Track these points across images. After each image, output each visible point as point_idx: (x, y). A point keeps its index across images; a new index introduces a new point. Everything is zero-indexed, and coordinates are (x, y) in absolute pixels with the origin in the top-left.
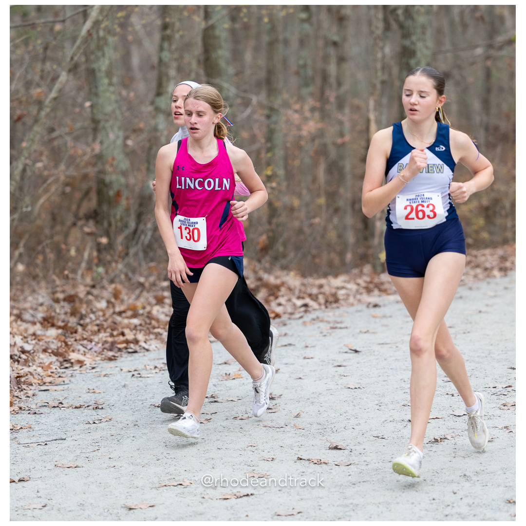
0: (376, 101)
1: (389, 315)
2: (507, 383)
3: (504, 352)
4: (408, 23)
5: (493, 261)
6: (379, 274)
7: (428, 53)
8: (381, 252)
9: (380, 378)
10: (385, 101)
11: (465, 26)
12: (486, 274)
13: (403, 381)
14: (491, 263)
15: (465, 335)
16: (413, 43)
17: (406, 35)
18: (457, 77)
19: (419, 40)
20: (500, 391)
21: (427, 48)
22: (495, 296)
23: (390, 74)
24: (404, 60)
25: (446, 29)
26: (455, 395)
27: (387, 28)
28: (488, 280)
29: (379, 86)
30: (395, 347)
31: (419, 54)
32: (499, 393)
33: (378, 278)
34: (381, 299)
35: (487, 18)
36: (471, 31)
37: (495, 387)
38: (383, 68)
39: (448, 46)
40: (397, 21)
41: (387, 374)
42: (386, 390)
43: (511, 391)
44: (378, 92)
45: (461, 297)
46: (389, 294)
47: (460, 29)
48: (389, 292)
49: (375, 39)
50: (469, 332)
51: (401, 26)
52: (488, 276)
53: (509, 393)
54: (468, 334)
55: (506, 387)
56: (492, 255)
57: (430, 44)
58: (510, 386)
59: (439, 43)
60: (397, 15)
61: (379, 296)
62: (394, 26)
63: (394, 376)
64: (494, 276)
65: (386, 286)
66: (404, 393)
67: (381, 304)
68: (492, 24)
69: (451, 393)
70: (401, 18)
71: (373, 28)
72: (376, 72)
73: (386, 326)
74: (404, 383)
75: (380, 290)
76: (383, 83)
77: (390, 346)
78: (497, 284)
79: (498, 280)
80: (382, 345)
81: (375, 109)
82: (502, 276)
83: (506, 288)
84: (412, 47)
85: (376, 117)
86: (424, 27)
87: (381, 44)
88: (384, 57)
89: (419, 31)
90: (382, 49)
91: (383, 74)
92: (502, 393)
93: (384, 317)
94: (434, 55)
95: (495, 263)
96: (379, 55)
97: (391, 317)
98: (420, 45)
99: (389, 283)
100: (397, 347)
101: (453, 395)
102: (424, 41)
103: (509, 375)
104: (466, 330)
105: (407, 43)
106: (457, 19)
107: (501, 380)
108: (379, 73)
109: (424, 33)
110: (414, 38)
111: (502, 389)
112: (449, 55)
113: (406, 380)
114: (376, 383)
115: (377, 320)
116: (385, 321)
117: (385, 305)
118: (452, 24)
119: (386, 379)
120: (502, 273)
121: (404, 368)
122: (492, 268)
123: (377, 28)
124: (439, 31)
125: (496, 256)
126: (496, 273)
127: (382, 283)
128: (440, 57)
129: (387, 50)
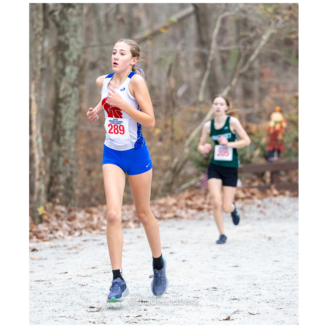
0: (36, 84)
1: (44, 258)
2: (138, 313)
3: (136, 288)
4: (63, 23)
5: (129, 215)
6: (37, 225)
7: (79, 47)
8: (39, 207)
9: (36, 308)
10: (44, 85)
11: (109, 26)
12: (123, 225)
13: (54, 311)
14: (128, 217)
15: (105, 274)
16: (66, 39)
17: (61, 32)
18: (102, 67)
19: (72, 36)
20: (132, 320)
21: (78, 43)
22: (130, 243)
23: (48, 63)
24: (60, 52)
25: (94, 28)
26: (96, 323)
27: (46, 26)
28: (125, 230)
29: (39, 73)
30: (49, 283)
31: (71, 48)
32: (131, 321)
33: (37, 228)
34: (39, 244)
35: (126, 20)
36: (114, 30)
37: (128, 317)
38: (42, 58)
39: (95, 42)
40: (54, 20)
41: (41, 306)
42: (41, 318)
43: (141, 320)
44: (38, 78)
45: (103, 244)
46: (44, 241)
47: (104, 28)
48: (45, 239)
49: (36, 35)
50: (108, 272)
51: (58, 25)
52: (125, 227)
53: (139, 321)
54: (108, 274)
55: (137, 316)
56: (128, 210)
57: (81, 40)
58: (140, 316)
59: (88, 39)
60: (55, 16)
61: (37, 242)
62: (52, 24)
63: (47, 307)
64: (130, 227)
65: (43, 234)
66: (56, 320)
67: (38, 248)
68: (131, 24)
69: (93, 321)
70: (58, 18)
71: (35, 26)
72: (37, 62)
73: (42, 266)
74: (55, 312)
75: (38, 238)
76: (42, 70)
77: (45, 282)
78: (132, 233)
79: (133, 230)
80: (38, 282)
81: (36, 92)
82: (136, 227)
83: (139, 237)
84: (67, 42)
85: (36, 98)
86: (75, 26)
87: (41, 39)
88: (43, 49)
89: (72, 29)
90: (42, 43)
91: (43, 63)
92: (133, 321)
93: (41, 259)
94: (84, 49)
95: (130, 217)
96: (40, 48)
97: (46, 259)
98: (72, 40)
99: (46, 231)
100: (50, 283)
101: (94, 323)
102: (76, 37)
103: (140, 306)
104: (106, 270)
105: (62, 38)
106: (102, 20)
107: (133, 311)
108: (40, 63)
109: (75, 31)
110: (68, 35)
111: (134, 318)
112: (96, 49)
113: (57, 310)
114: (32, 313)
115: (35, 262)
116: (41, 263)
117: (41, 250)
118: (99, 24)
119: (41, 309)
120: (136, 225)
121: (56, 300)
122: (128, 221)
123: (37, 26)
124: (88, 29)
125: (131, 211)
126: (131, 224)
127: (39, 232)
128: (89, 50)
129: (46, 44)
